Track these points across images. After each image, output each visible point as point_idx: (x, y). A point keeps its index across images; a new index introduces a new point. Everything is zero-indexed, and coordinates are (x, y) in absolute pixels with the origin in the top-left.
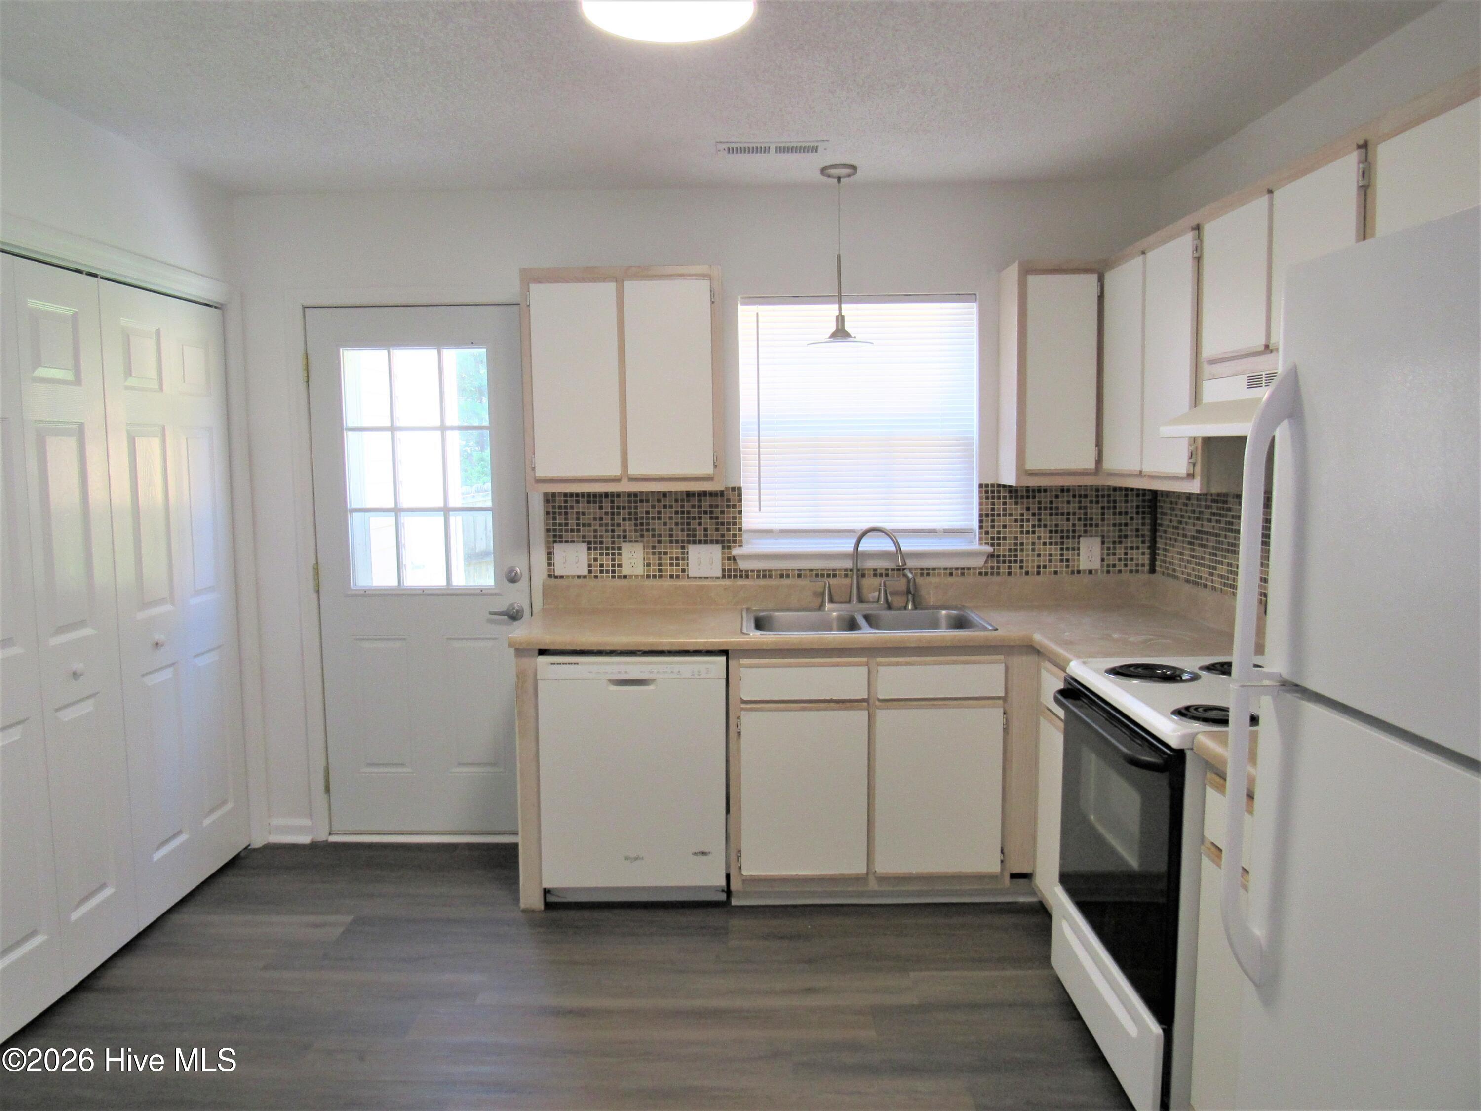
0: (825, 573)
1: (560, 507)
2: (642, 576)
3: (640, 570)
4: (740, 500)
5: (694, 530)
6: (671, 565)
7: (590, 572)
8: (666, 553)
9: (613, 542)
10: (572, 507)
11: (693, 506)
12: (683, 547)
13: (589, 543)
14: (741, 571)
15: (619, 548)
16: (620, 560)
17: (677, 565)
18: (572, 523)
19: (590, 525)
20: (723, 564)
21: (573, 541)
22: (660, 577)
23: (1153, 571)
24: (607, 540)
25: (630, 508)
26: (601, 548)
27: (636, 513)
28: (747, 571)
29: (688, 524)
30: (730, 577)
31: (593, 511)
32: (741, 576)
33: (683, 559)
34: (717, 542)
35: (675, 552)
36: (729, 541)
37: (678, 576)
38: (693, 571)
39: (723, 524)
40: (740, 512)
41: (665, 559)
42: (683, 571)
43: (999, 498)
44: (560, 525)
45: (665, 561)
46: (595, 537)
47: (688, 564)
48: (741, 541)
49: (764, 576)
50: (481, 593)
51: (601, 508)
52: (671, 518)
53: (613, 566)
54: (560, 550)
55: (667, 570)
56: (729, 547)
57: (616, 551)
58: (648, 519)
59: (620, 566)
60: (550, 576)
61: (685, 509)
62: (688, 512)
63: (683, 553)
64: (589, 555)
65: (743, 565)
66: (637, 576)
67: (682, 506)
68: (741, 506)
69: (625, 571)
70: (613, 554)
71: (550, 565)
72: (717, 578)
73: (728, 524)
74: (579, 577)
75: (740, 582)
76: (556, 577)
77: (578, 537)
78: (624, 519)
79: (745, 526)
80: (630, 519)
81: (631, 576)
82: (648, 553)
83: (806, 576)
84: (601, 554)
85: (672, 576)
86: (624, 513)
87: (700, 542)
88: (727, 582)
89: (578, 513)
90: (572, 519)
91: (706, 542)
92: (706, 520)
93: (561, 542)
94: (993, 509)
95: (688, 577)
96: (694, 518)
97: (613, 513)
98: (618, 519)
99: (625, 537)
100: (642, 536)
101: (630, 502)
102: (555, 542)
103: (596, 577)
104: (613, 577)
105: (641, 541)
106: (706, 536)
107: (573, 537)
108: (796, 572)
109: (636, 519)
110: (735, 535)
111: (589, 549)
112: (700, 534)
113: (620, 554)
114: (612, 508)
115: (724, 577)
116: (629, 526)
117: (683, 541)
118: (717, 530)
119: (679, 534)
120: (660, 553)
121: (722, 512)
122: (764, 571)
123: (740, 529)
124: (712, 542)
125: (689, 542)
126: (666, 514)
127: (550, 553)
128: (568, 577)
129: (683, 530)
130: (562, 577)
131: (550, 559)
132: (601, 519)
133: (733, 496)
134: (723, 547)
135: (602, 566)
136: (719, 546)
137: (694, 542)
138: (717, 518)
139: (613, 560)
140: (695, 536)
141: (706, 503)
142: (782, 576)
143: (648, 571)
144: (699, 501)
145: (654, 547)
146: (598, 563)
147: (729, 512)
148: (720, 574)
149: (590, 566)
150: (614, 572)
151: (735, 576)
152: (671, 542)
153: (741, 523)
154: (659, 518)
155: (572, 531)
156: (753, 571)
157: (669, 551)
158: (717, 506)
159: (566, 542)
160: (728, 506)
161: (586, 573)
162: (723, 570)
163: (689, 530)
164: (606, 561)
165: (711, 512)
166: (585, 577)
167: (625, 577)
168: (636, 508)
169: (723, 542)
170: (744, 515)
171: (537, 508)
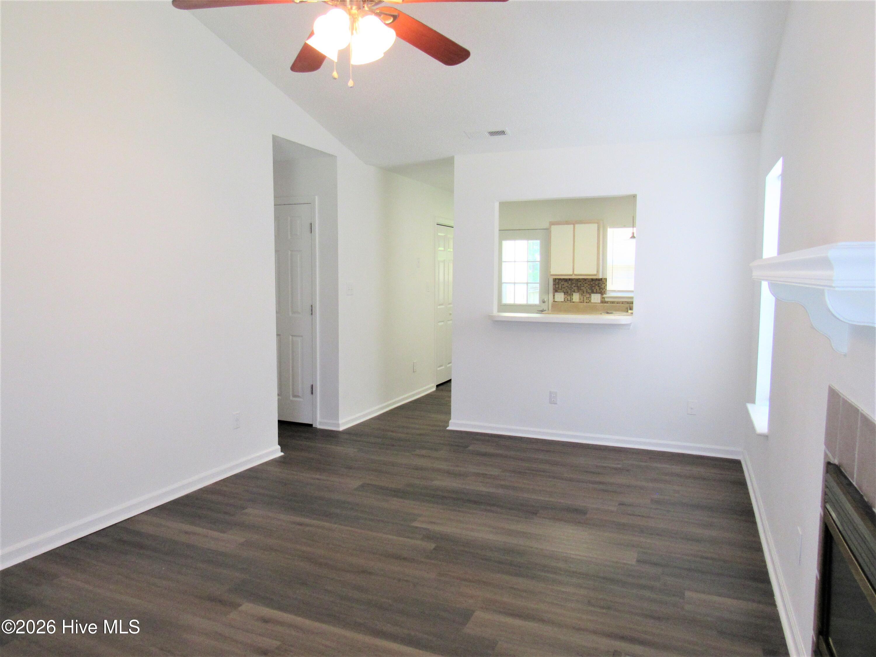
0: (630, 302)
1: (557, 283)
2: (578, 302)
3: (578, 300)
4: (606, 282)
5: (593, 290)
6: (587, 299)
7: (564, 300)
8: (585, 296)
9: (571, 293)
10: (560, 283)
11: (593, 283)
12: (590, 294)
13: (565, 293)
14: (606, 301)
15: (572, 294)
16: (573, 297)
17: (588, 299)
18: (560, 287)
19: (565, 288)
20: (601, 300)
21: (560, 292)
22: (583, 302)
24: (569, 292)
25: (576, 283)
26: (568, 294)
27: (578, 285)
28: (608, 301)
29: (592, 288)
30: (603, 303)
31: (566, 284)
32: (606, 303)
33: (590, 298)
34: (600, 293)
35: (588, 296)
36: (603, 293)
37: (588, 302)
38: (592, 301)
39: (601, 288)
40: (606, 285)
42: (590, 301)
44: (557, 288)
45: (585, 298)
46: (566, 291)
48: (606, 293)
49: (612, 303)
50: (535, 305)
51: (568, 283)
52: (587, 286)
53: (571, 299)
54: (556, 294)
55: (585, 300)
56: (603, 295)
57: (571, 295)
58: (581, 286)
59: (572, 299)
60: (554, 301)
62: (592, 285)
63: (590, 296)
64: (564, 296)
65: (606, 300)
66: (577, 302)
67: (590, 283)
68: (606, 283)
69: (574, 300)
70: (571, 296)
71: (554, 298)
72: (599, 303)
73: (603, 288)
74: (561, 302)
75: (605, 304)
76: (555, 302)
77: (561, 291)
78: (574, 286)
79: (607, 289)
80: (576, 287)
81: (575, 302)
82: (580, 296)
83: (624, 303)
84: (568, 296)
85: (586, 302)
86: (574, 285)
87: (595, 293)
88: (602, 304)
89: (562, 285)
90: (560, 286)
91: (596, 293)
92: (597, 287)
93: (557, 292)
95: (591, 303)
96: (593, 287)
97: (571, 285)
98: (573, 286)
99: (574, 291)
100: (579, 291)
101: (576, 282)
102: (555, 292)
103: (566, 302)
104: (571, 302)
105: (579, 292)
106: (597, 291)
107: (560, 291)
108: (622, 302)
109: (577, 286)
110: (604, 291)
111: (564, 294)
112: (595, 291)
113: (573, 296)
114: (571, 283)
115: (601, 303)
116: (575, 288)
117: (590, 293)
118: (600, 290)
119: (589, 291)
120: (583, 296)
121: (601, 285)
122: (612, 301)
123: (606, 290)
124: (598, 293)
125: (592, 293)
126: (586, 285)
127: (554, 295)
128: (558, 302)
129: (590, 290)
130: (557, 302)
131: (554, 297)
132: (568, 286)
133: (604, 281)
134: (601, 295)
135: (568, 299)
136: (600, 294)
137: (593, 293)
138: (600, 287)
139: (571, 297)
140: (593, 291)
141: (597, 283)
142: (617, 303)
143: (580, 301)
144: (595, 282)
145: (582, 294)
146: (567, 298)
147: (603, 285)
148: (600, 302)
149: (564, 299)
150: (571, 301)
151: (604, 303)
152: (587, 293)
153: (606, 288)
154: (584, 286)
155: (560, 289)
156: (609, 301)
157: (586, 295)
158: (600, 283)
159: (559, 292)
160: (603, 283)
161: (563, 301)
162: (601, 301)
163: (592, 290)
164: (569, 298)
165: (598, 285)
166: (563, 302)
167: (574, 302)
168: (577, 283)
169: (601, 293)
170: (607, 286)
171: (551, 283)
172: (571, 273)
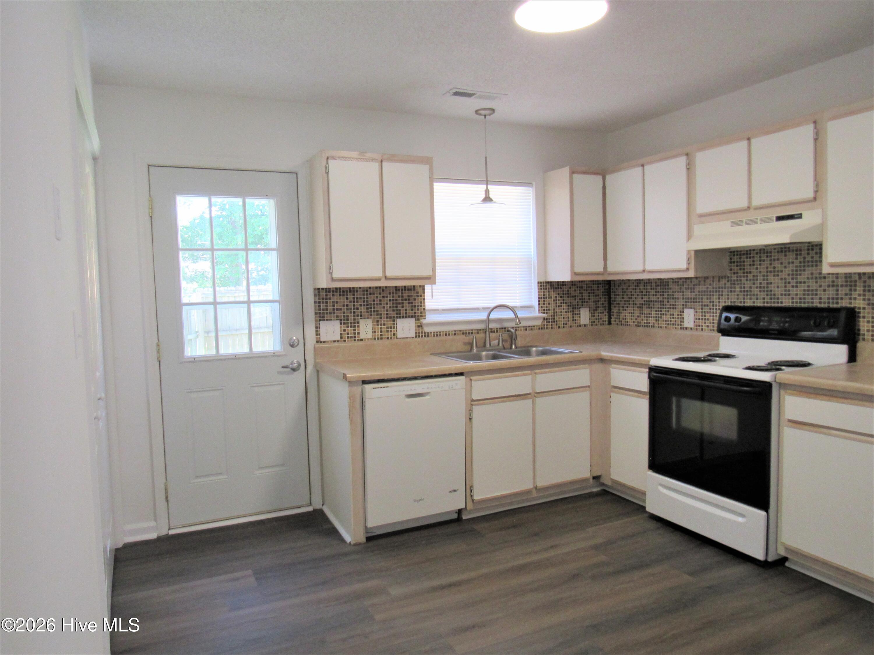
0: (468, 332)
1: (323, 299)
2: (371, 339)
3: (370, 335)
4: (424, 293)
5: (400, 310)
6: (387, 331)
7: (341, 338)
8: (384, 325)
9: (354, 319)
10: (330, 299)
11: (399, 297)
12: (394, 321)
13: (341, 320)
14: (425, 333)
15: (358, 323)
16: (358, 330)
17: (391, 331)
18: (330, 308)
19: (341, 309)
20: (416, 330)
21: (331, 320)
22: (381, 339)
23: (610, 323)
24: (351, 318)
25: (364, 298)
26: (348, 323)
27: (367, 301)
28: (428, 333)
29: (397, 307)
30: (419, 336)
31: (342, 300)
32: (425, 336)
33: (394, 328)
34: (412, 317)
35: (389, 323)
36: (418, 316)
37: (391, 338)
38: (400, 335)
39: (415, 306)
40: (424, 299)
41: (384, 328)
42: (394, 334)
43: (546, 289)
44: (323, 310)
45: (384, 329)
46: (344, 316)
47: (397, 330)
48: (425, 316)
49: (437, 335)
50: (273, 355)
51: (347, 299)
52: (387, 304)
53: (355, 333)
54: (323, 325)
55: (385, 335)
56: (419, 320)
58: (374, 304)
59: (359, 333)
60: (317, 342)
61: (395, 298)
62: (396, 300)
63: (394, 324)
64: (341, 327)
65: (427, 329)
66: (368, 339)
67: (393, 297)
68: (424, 296)
69: (362, 336)
70: (355, 326)
71: (317, 335)
72: (413, 338)
73: (418, 306)
74: (335, 341)
75: (426, 339)
76: (321, 342)
77: (334, 317)
78: (361, 305)
79: (427, 307)
80: (364, 305)
81: (365, 339)
82: (374, 325)
83: (458, 334)
84: (348, 327)
85: (388, 338)
86: (360, 302)
87: (403, 317)
88: (418, 339)
89: (333, 302)
90: (330, 306)
91: (406, 317)
92: (406, 304)
93: (324, 320)
94: (544, 295)
95: (397, 338)
96: (399, 303)
97: (354, 302)
98: (357, 305)
99: (361, 316)
100: (371, 315)
101: (364, 295)
102: (320, 320)
103: (345, 341)
104: (355, 340)
105: (371, 318)
106: (406, 313)
107: (331, 317)
108: (453, 332)
109: (367, 305)
110: (421, 313)
111: (341, 324)
112: (403, 312)
113: (358, 326)
114: (354, 298)
115: (416, 337)
116: (363, 309)
117: (394, 317)
118: (412, 310)
119: (392, 314)
120: (381, 325)
121: (415, 299)
122: (437, 332)
123: (424, 309)
124: (409, 317)
125: (397, 317)
126: (384, 301)
127: (317, 328)
128: (328, 341)
129: (393, 311)
130: (324, 342)
131: (317, 331)
132: (347, 305)
133: (420, 290)
134: (416, 320)
135: (348, 334)
136: (413, 319)
137: (400, 317)
138: (412, 303)
139: (355, 330)
140: (400, 314)
141: (406, 294)
142: (446, 335)
143: (375, 335)
144: (402, 293)
145: (378, 321)
146: (346, 332)
147: (418, 299)
148: (414, 336)
149: (341, 334)
150: (355, 337)
151: (422, 336)
152: (387, 318)
153: (425, 306)
154: (381, 304)
155: (330, 313)
156: (431, 333)
157: (386, 323)
158: (412, 296)
159: (327, 320)
160: (418, 296)
161: (339, 338)
162: (416, 333)
163: (397, 310)
164: (351, 331)
165: (409, 300)
166: (338, 341)
167: (362, 340)
168: (367, 298)
169: (415, 316)
170: (426, 301)
171: (310, 299)
172: (379, 274)
